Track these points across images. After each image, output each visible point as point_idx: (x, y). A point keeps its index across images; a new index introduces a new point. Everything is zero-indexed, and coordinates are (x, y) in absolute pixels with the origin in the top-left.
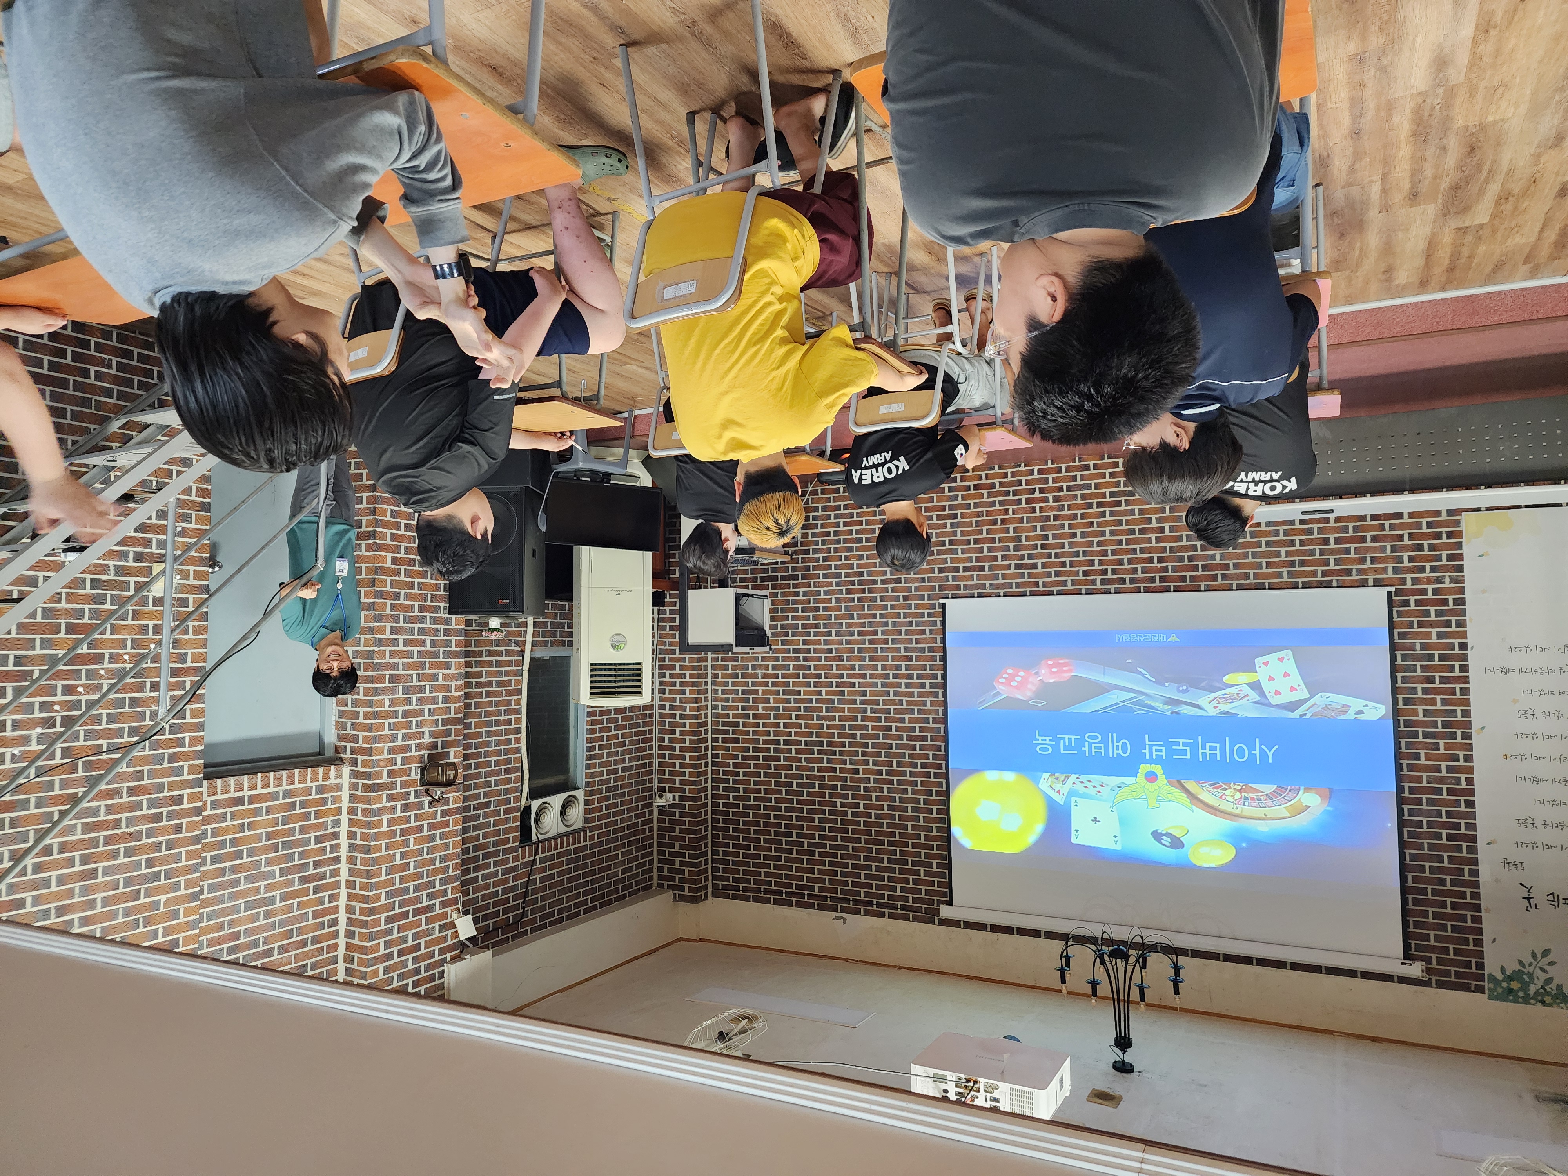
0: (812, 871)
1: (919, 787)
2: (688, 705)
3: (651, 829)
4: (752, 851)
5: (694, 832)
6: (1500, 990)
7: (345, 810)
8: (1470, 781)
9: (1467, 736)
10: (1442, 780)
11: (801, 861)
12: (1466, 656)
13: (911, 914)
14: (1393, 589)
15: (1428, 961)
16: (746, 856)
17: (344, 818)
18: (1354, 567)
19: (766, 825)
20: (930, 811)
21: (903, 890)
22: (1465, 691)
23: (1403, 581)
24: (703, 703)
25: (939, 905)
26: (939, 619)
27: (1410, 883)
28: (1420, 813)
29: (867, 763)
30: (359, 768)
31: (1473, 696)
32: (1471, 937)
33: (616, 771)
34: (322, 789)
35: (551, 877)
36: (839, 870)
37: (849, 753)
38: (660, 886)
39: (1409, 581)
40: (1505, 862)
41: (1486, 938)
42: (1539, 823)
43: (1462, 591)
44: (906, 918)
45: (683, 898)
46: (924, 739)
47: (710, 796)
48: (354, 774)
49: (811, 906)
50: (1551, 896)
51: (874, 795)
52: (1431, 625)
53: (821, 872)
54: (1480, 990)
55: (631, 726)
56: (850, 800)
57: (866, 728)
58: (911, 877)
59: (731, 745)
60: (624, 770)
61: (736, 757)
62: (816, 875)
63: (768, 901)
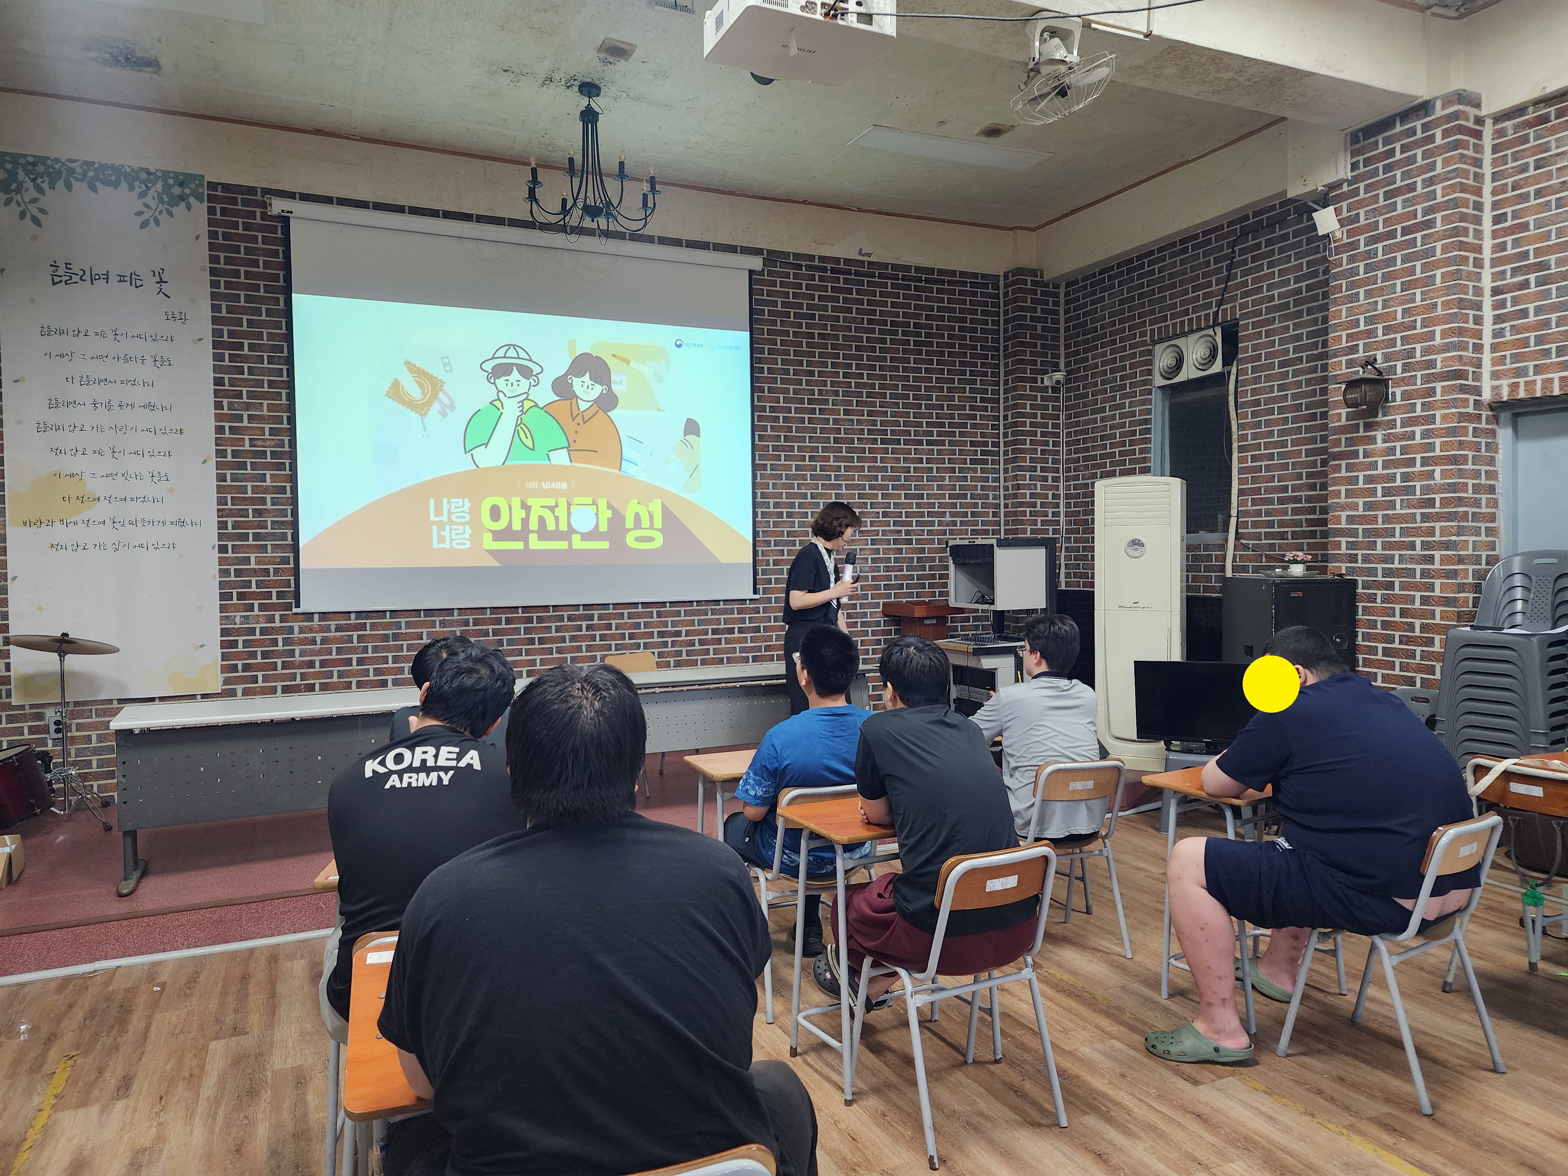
0: (893, 305)
1: (781, 396)
2: (1028, 482)
3: (1067, 347)
4: (957, 325)
5: (1022, 344)
6: (193, 186)
7: (1487, 349)
8: (218, 406)
9: (220, 453)
10: (248, 407)
11: (905, 315)
12: (219, 540)
13: (791, 260)
14: (295, 610)
15: (264, 216)
16: (964, 320)
17: (1487, 339)
18: (332, 634)
19: (942, 353)
20: (770, 370)
21: (800, 286)
22: (221, 501)
23: (283, 619)
24: (1010, 484)
25: (763, 270)
26: (760, 577)
27: (282, 299)
28: (270, 372)
29: (836, 421)
30: (1472, 398)
31: (214, 496)
32: (221, 241)
33: (1113, 408)
34: (1520, 372)
35: (1195, 289)
36: (865, 306)
37: (853, 431)
38: (1056, 286)
39: (277, 618)
40: (184, 319)
41: (205, 240)
42: (149, 361)
43: (223, 608)
44: (797, 256)
45: (1033, 273)
46: (775, 448)
47: (1002, 383)
48: (1477, 391)
49: (895, 267)
50: (139, 283)
51: (829, 388)
52: (255, 572)
53: (885, 304)
54: (212, 185)
56: (853, 381)
57: (836, 459)
58: (791, 300)
59: (979, 439)
60: (1103, 410)
61: (974, 426)
62: (889, 300)
63: (941, 272)
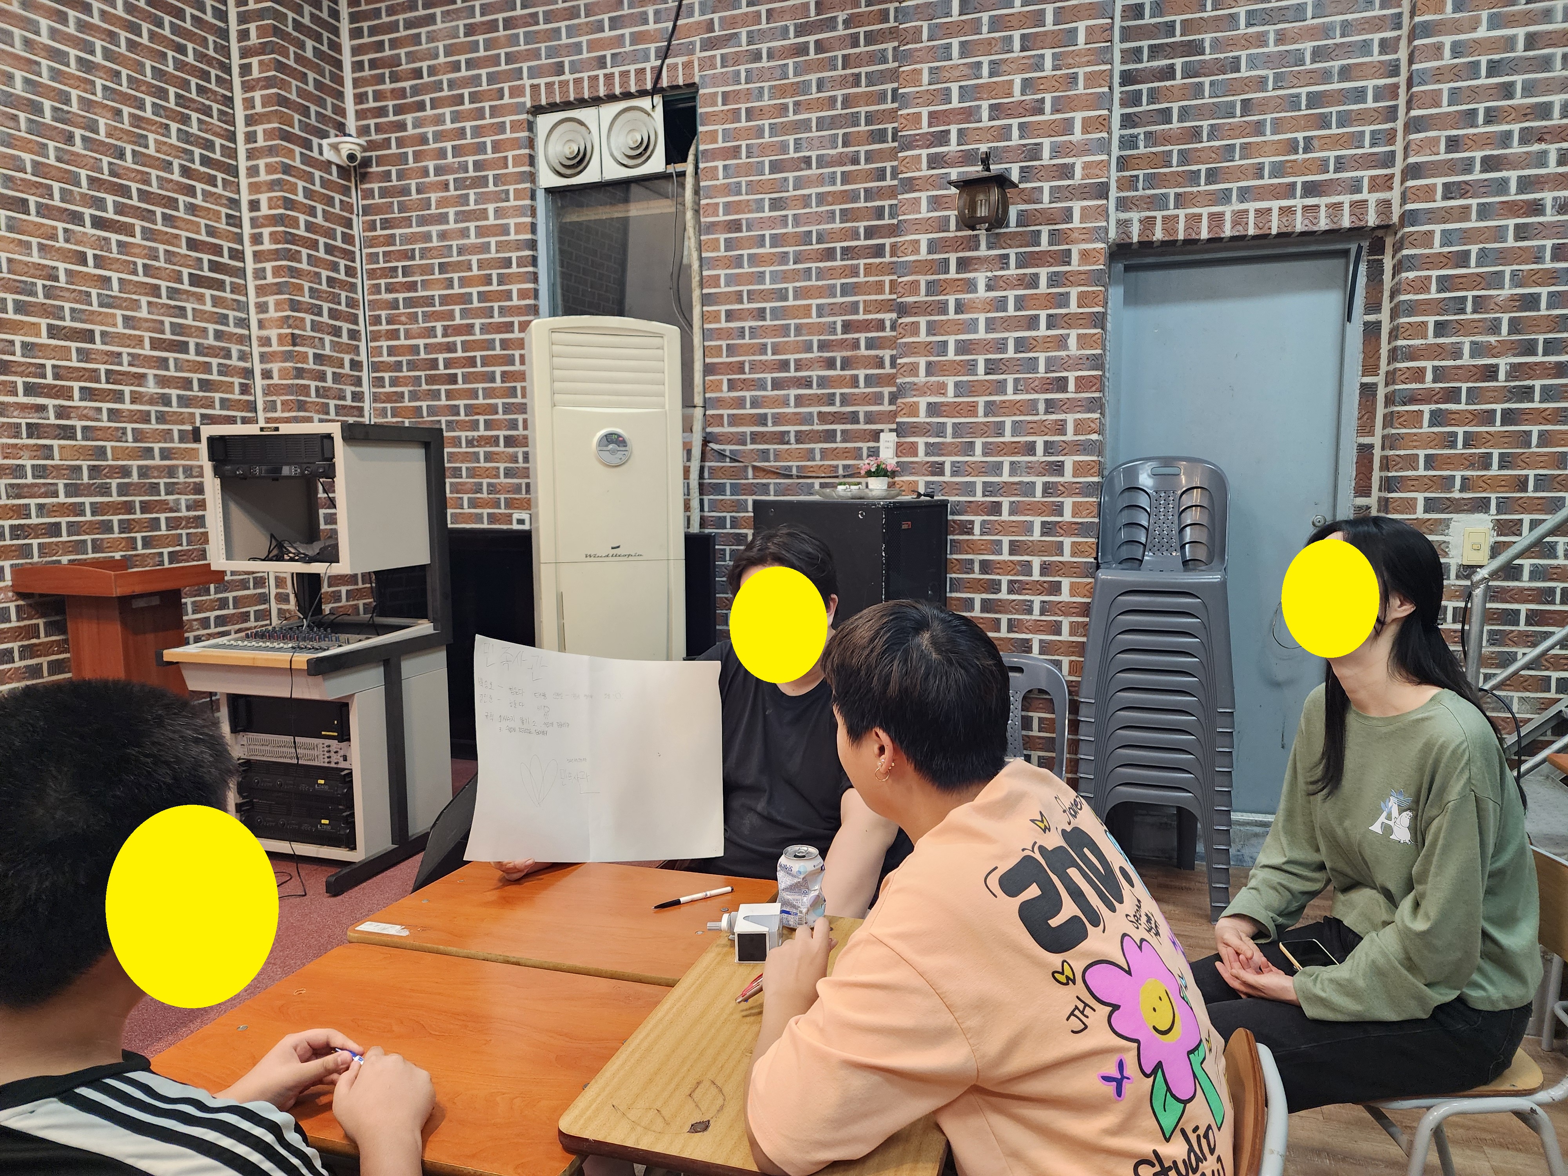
24: (271, 333)
33: (462, 217)
47: (241, 136)
55: (429, 301)
59: (204, 238)
60: (443, 219)
61: (191, 209)
